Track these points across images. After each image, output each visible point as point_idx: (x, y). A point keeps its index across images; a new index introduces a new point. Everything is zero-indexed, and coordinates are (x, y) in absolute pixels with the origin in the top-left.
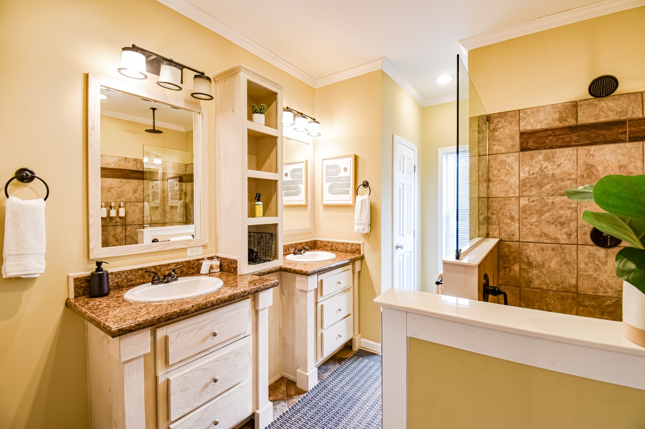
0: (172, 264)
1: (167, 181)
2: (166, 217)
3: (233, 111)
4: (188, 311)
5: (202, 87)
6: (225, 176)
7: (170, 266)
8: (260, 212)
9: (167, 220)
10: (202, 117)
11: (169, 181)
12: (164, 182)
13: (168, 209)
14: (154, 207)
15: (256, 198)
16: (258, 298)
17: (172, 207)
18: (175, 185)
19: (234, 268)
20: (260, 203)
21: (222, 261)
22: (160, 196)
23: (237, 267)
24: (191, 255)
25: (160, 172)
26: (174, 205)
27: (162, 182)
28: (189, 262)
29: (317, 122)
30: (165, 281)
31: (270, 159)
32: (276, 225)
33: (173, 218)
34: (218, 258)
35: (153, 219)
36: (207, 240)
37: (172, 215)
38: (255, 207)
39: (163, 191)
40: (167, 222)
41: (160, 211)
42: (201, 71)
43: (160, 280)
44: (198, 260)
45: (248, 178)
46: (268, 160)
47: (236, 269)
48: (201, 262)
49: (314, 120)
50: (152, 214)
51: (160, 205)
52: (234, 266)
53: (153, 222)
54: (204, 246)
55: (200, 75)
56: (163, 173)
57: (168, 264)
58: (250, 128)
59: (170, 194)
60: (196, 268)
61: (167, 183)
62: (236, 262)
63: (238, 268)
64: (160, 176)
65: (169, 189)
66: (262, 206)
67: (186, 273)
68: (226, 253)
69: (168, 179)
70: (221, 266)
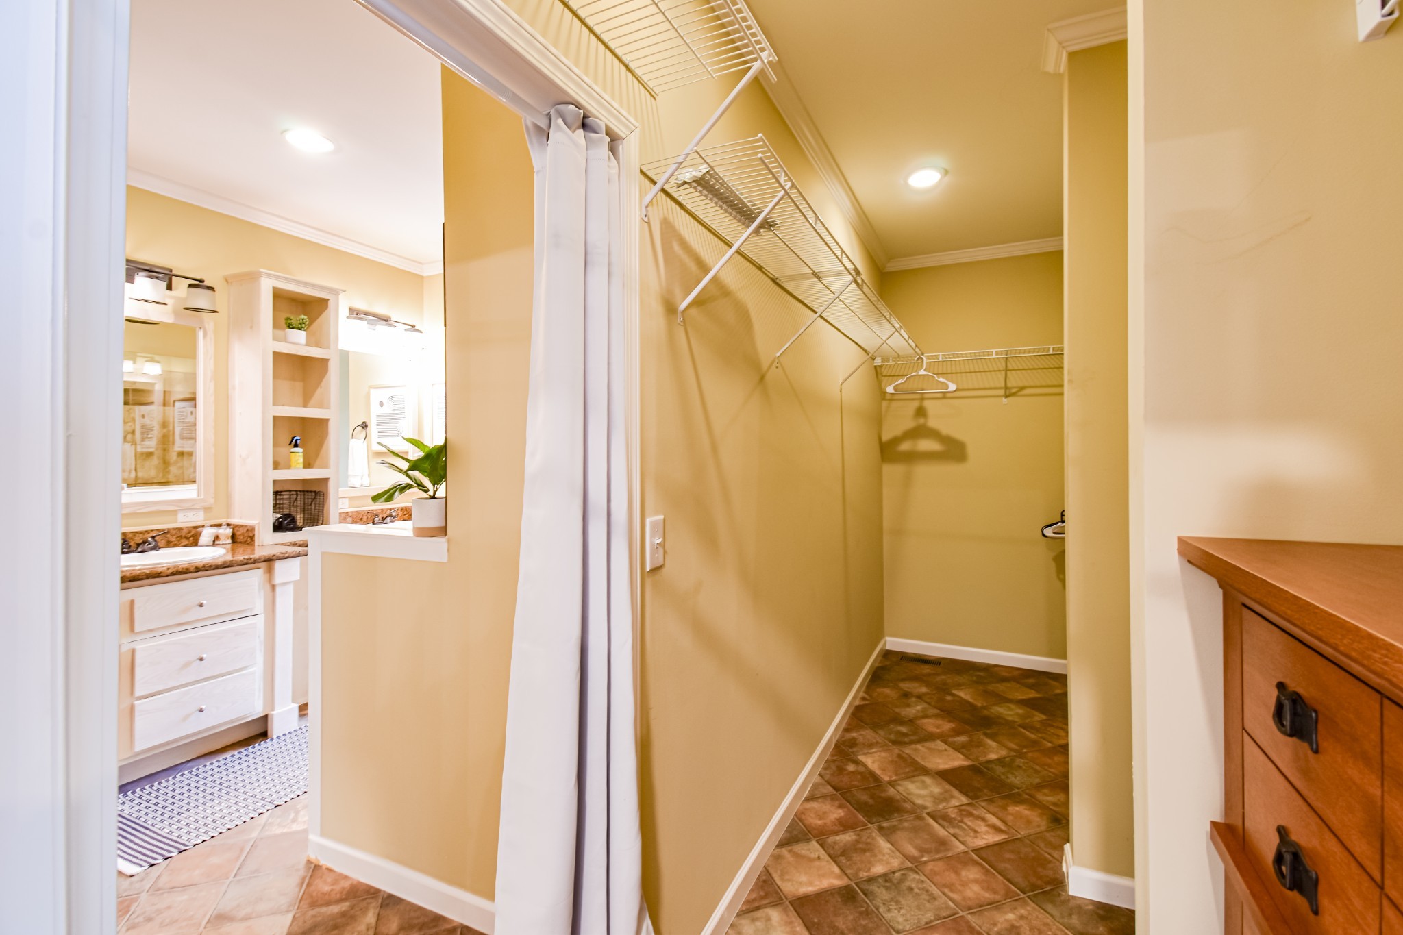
0: (152, 531)
1: (174, 406)
2: (168, 472)
3: (251, 327)
4: (161, 573)
5: (201, 299)
6: (240, 414)
7: (149, 533)
8: (299, 462)
9: (171, 478)
10: (205, 335)
11: (177, 404)
12: (166, 408)
13: (173, 456)
14: (142, 454)
15: (290, 444)
16: (274, 569)
17: (181, 454)
18: (189, 413)
19: (250, 537)
20: (299, 450)
21: (236, 529)
22: (156, 432)
23: (254, 535)
24: (185, 520)
25: (158, 388)
26: (186, 450)
27: (162, 408)
28: (180, 529)
29: (417, 331)
30: (140, 549)
31: (321, 387)
32: (326, 480)
33: (183, 473)
34: (228, 525)
35: (140, 474)
36: (212, 501)
37: (182, 467)
38: (290, 456)
39: (164, 425)
40: (170, 480)
41: (155, 461)
42: (199, 278)
43: (132, 549)
44: (196, 528)
45: (275, 417)
46: (319, 389)
47: (252, 538)
48: (199, 529)
49: (414, 326)
50: (138, 466)
51: (157, 449)
52: (251, 535)
53: (139, 481)
54: (207, 509)
55: (198, 284)
56: (165, 392)
57: (146, 531)
58: (277, 350)
59: (178, 430)
60: (191, 538)
61: (174, 411)
62: (252, 529)
63: (256, 536)
64: (157, 397)
65: (177, 421)
66: (301, 454)
67: (175, 544)
68: (241, 518)
69: (174, 401)
70: (233, 537)
